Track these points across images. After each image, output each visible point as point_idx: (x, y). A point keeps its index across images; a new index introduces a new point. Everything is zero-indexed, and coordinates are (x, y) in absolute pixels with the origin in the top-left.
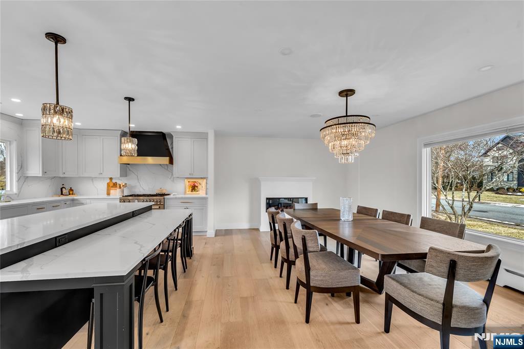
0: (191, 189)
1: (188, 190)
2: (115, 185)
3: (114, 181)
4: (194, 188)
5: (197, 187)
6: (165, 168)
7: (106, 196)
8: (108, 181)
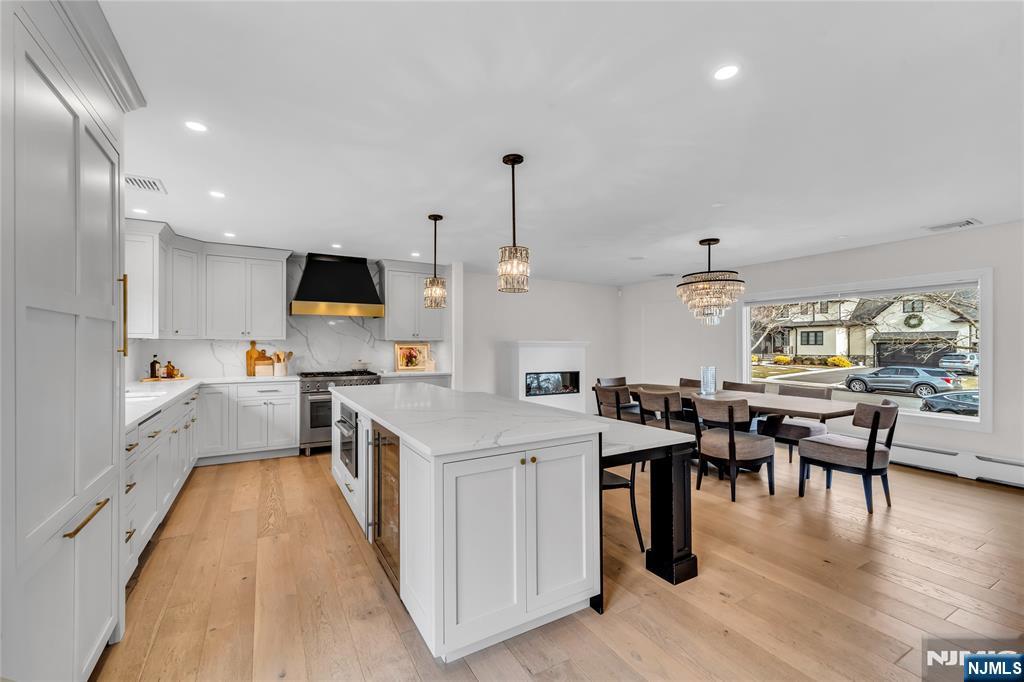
0: (405, 361)
1: (401, 362)
2: (262, 356)
3: (259, 348)
4: (410, 359)
5: (415, 357)
6: (358, 324)
7: (245, 378)
8: (249, 347)
